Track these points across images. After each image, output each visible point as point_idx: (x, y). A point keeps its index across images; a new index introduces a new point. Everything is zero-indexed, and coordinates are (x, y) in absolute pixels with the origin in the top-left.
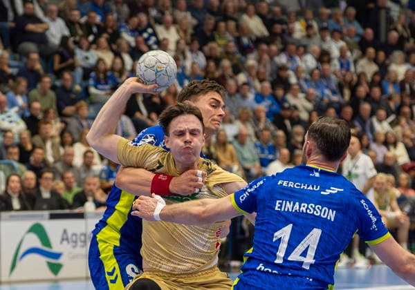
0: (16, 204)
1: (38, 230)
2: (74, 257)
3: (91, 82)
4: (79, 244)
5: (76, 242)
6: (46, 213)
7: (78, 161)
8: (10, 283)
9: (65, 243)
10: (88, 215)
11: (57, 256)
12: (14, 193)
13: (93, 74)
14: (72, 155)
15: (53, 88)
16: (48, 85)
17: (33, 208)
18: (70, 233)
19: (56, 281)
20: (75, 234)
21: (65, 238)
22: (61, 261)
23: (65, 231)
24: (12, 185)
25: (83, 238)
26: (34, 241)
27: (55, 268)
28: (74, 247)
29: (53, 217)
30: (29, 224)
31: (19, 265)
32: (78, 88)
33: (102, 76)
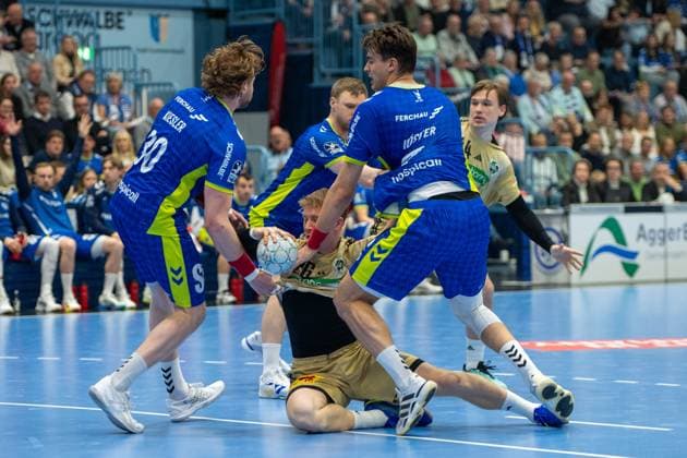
0: (583, 195)
1: (611, 225)
2: (652, 256)
3: (642, 60)
4: (658, 241)
5: (653, 239)
6: (621, 206)
7: (636, 149)
8: (581, 286)
9: (642, 240)
10: (666, 209)
11: (633, 255)
12: (582, 182)
13: (643, 51)
14: (632, 142)
15: (601, 67)
16: (596, 64)
17: (603, 200)
18: (647, 229)
19: (632, 284)
20: (652, 231)
21: (641, 235)
22: (637, 261)
23: (642, 228)
24: (579, 173)
25: (661, 235)
26: (607, 238)
27: (631, 269)
28: (652, 245)
29: (628, 210)
30: (602, 218)
31: (591, 265)
32: (626, 67)
33: (653, 53)
